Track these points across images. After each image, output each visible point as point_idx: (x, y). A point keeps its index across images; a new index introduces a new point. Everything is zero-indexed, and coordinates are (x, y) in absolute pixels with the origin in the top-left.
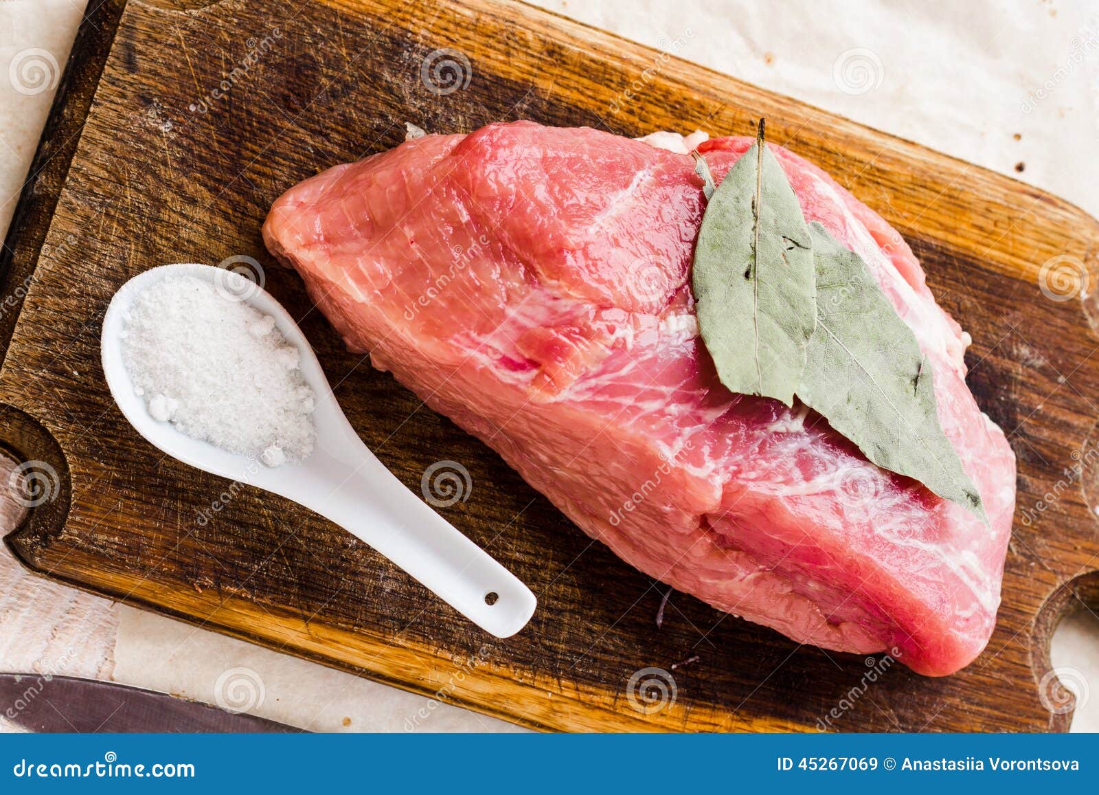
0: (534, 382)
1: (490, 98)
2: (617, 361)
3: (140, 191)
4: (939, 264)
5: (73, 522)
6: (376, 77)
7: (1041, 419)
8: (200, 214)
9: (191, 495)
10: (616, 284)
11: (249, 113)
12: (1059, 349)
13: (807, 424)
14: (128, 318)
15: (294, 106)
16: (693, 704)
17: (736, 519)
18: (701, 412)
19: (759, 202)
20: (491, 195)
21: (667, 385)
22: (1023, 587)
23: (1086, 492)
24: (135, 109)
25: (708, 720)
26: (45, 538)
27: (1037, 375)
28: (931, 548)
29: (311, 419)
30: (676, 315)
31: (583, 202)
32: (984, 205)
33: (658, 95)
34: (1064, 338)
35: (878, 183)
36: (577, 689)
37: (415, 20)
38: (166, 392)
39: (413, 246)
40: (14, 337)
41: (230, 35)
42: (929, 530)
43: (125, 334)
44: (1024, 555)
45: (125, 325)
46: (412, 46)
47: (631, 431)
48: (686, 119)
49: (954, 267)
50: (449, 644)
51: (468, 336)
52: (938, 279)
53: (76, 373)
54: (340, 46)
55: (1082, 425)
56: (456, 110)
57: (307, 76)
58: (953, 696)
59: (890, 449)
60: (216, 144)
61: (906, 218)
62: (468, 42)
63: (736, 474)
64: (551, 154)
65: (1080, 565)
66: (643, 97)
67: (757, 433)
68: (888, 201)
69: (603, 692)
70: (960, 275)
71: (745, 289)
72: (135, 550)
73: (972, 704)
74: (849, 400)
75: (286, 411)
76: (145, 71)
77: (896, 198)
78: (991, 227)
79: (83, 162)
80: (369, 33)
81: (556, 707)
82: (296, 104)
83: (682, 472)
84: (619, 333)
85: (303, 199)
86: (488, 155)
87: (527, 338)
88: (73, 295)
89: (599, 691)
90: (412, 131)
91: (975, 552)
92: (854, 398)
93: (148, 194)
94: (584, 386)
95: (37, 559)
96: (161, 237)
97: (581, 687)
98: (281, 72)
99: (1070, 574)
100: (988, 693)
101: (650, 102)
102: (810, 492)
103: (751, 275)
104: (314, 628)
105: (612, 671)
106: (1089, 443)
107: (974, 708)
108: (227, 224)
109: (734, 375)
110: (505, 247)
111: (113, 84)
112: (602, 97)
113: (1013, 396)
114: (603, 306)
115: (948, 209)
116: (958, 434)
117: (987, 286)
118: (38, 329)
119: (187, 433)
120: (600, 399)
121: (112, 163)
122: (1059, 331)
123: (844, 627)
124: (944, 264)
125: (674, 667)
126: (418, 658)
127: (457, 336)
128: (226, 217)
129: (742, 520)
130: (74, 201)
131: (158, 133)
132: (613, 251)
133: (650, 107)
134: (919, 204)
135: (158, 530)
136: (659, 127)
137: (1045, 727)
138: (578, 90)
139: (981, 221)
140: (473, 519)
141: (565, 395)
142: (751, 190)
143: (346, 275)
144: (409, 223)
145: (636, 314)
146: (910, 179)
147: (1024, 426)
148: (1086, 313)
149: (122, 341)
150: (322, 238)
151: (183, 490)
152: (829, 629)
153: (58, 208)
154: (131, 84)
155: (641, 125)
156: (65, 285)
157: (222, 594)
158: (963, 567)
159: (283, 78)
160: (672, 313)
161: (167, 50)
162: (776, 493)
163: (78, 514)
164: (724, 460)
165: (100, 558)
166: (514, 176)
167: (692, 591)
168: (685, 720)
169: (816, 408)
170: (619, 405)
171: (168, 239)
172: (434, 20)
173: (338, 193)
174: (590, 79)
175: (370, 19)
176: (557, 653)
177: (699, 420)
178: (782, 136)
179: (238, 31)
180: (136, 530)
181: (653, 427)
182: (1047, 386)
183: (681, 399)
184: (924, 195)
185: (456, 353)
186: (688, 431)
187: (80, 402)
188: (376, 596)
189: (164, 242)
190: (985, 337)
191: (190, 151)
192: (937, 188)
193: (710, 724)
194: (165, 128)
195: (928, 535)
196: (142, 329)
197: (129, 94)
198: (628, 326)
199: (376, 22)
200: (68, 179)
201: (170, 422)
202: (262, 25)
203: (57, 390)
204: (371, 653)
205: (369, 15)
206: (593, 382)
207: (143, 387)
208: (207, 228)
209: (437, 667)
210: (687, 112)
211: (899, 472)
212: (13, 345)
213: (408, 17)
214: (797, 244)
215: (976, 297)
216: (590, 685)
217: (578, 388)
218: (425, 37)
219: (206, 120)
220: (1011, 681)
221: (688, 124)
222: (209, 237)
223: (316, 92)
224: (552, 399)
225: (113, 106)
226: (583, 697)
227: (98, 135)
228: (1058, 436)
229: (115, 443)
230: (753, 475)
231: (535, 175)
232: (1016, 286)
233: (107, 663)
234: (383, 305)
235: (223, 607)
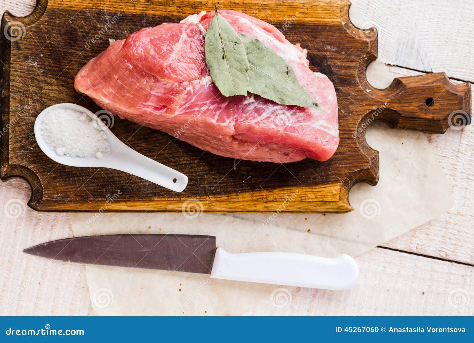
0: (166, 112)
1: (133, 22)
2: (190, 98)
3: (34, 86)
4: (292, 28)
5: (45, 194)
6: (95, 27)
7: (340, 67)
8: (54, 87)
9: (78, 174)
10: (183, 74)
11: (60, 51)
12: (340, 43)
13: (254, 99)
14: (41, 127)
15: (73, 45)
16: (253, 191)
17: (242, 134)
18: (220, 105)
19: (221, 33)
20: (137, 58)
21: (207, 100)
22: (349, 123)
23: (362, 86)
24: (24, 61)
25: (259, 194)
26: (38, 201)
27: (335, 54)
28: (307, 123)
29: (107, 140)
30: (204, 77)
31: (166, 51)
32: (301, 5)
33: (186, 4)
34: (340, 39)
35: (265, 9)
36: (215, 197)
37: (102, 5)
38: (60, 146)
39: (118, 81)
40: (10, 143)
41: (46, 29)
42: (305, 119)
43: (42, 133)
44: (347, 112)
45: (41, 130)
46: (104, 14)
47: (200, 118)
48: (197, 8)
49: (298, 28)
50: (171, 195)
51: (142, 104)
52: (294, 33)
53: (32, 148)
54: (81, 21)
55: (354, 65)
56: (123, 29)
57: (74, 34)
58: (336, 164)
59: (284, 98)
60: (52, 64)
61: (277, 17)
62: (121, 7)
63: (237, 121)
64: (152, 38)
65: (366, 110)
66: (181, 6)
67: (240, 106)
68: (270, 14)
69: (224, 196)
70: (300, 30)
71: (224, 62)
72: (67, 196)
73: (343, 164)
74: (266, 87)
75: (98, 140)
76: (24, 49)
77: (272, 12)
78: (306, 11)
79: (13, 83)
80: (89, 14)
81: (210, 205)
82: (73, 44)
83: (220, 125)
84: (188, 89)
85: (83, 75)
86: (133, 45)
87: (160, 99)
88: (23, 125)
89: (222, 196)
90: (111, 41)
91: (324, 119)
92: (268, 86)
93: (37, 86)
94: (182, 108)
95: (38, 208)
96: (45, 98)
97: (216, 196)
98: (65, 35)
99: (364, 114)
100: (347, 160)
101: (184, 7)
102: (262, 119)
103: (225, 57)
104: (129, 203)
105: (224, 189)
106: (358, 70)
107: (344, 166)
108: (64, 88)
109: (226, 91)
110: (145, 73)
111: (15, 56)
112: (168, 10)
113: (329, 63)
114: (181, 82)
115: (290, 10)
116: (307, 85)
117: (310, 30)
118: (16, 139)
119: (70, 156)
120: (188, 111)
121: (23, 80)
122: (338, 37)
123: (290, 155)
124: (294, 28)
125: (243, 181)
126: (163, 203)
127: (139, 105)
128: (63, 86)
129: (244, 134)
130: (14, 96)
131: (33, 66)
132: (179, 64)
133: (185, 8)
134: (280, 11)
135: (71, 188)
136: (189, 14)
137: (368, 165)
138: (160, 10)
139: (302, 10)
140: (167, 155)
141: (176, 113)
142: (218, 30)
143: (101, 96)
144: (115, 74)
145: (192, 81)
146: (275, 4)
147: (335, 71)
148: (346, 29)
149: (42, 135)
150: (91, 86)
151: (75, 174)
152: (285, 157)
153: (10, 99)
154: (21, 54)
155: (183, 15)
156: (20, 122)
157: (97, 202)
158: (321, 126)
159: (66, 37)
160: (203, 77)
161: (28, 40)
162: (251, 123)
163: (46, 191)
164: (232, 118)
165: (58, 202)
166: (142, 49)
167: (239, 158)
168: (252, 197)
169: (255, 93)
170: (194, 111)
171: (47, 98)
172: (108, 3)
173: (93, 69)
174: (163, 6)
175: (88, 10)
176: (205, 188)
177: (220, 108)
178: (230, 4)
179: (48, 27)
180: (65, 190)
181: (207, 115)
182: (339, 56)
183: (212, 103)
184: (281, 8)
185: (140, 110)
186: (218, 113)
187: (36, 157)
188: (144, 188)
189: (46, 100)
190: (314, 47)
191: (45, 69)
192: (285, 4)
193: (260, 196)
194: (35, 64)
195: (305, 120)
196: (47, 130)
197: (21, 57)
198: (190, 86)
199: (90, 10)
200: (11, 90)
201: (65, 154)
202: (55, 22)
203: (28, 155)
204: (149, 205)
205: (87, 8)
206: (184, 106)
207: (53, 147)
208: (58, 91)
209: (170, 204)
210: (197, 6)
211: (288, 104)
212: (10, 146)
213: (99, 5)
214: (237, 43)
215: (307, 35)
216: (219, 195)
217: (180, 110)
218: (107, 10)
219: (47, 58)
220: (353, 154)
221: (198, 10)
222: (59, 93)
223: (78, 38)
224: (173, 116)
225: (17, 63)
226: (217, 199)
227: (16, 73)
228: (347, 71)
229: (50, 166)
230: (242, 120)
231: (149, 47)
232: (320, 27)
233: (71, 232)
234: (115, 102)
235: (98, 205)
